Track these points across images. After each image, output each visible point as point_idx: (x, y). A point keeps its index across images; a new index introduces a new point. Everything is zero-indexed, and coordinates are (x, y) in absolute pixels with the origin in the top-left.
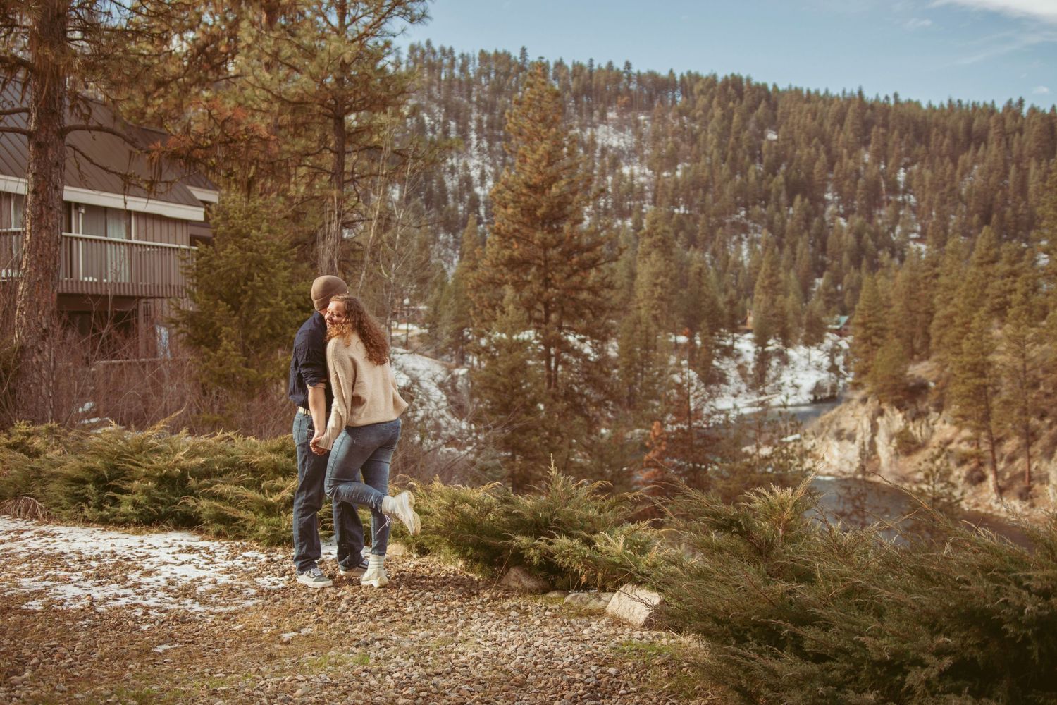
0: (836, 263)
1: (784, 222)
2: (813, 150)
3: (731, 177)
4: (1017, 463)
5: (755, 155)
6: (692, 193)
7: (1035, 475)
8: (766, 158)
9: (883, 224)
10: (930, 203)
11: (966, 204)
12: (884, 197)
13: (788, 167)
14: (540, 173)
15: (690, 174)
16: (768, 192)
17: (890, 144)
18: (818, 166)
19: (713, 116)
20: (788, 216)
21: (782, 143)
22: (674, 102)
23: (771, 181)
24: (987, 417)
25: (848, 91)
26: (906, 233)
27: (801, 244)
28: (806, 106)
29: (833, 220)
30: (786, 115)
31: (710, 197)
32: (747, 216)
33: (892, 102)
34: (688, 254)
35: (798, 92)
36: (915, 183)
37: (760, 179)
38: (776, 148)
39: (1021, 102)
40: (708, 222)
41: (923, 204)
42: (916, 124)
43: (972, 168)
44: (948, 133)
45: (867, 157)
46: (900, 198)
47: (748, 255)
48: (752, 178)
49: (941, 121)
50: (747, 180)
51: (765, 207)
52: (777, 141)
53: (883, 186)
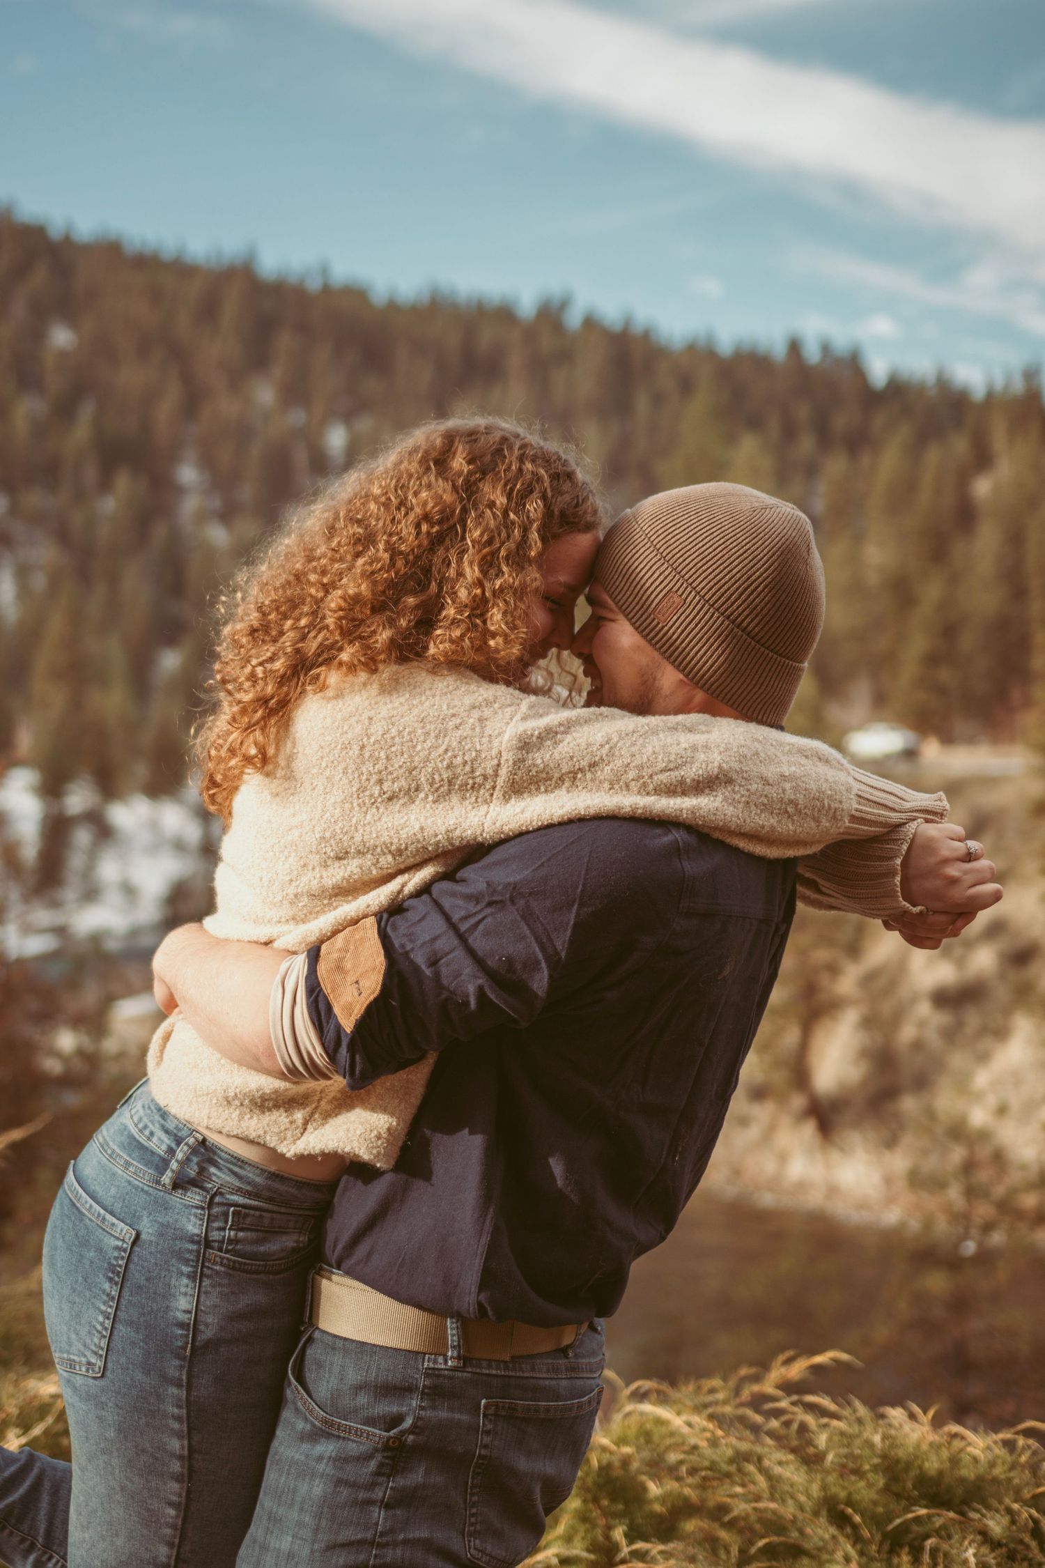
1: (92, 528)
2: (152, 375)
5: (27, 376)
8: (50, 384)
13: (100, 407)
16: (57, 460)
17: (315, 368)
18: (166, 410)
20: (100, 512)
21: (85, 355)
23: (62, 438)
27: (129, 577)
28: (136, 280)
29: (197, 527)
30: (93, 293)
32: (12, 511)
33: (315, 282)
35: (117, 246)
37: (38, 431)
38: (72, 367)
42: (364, 332)
44: (429, 354)
45: (265, 394)
47: (15, 597)
48: (22, 428)
49: (415, 330)
52: (75, 349)
53: (301, 457)
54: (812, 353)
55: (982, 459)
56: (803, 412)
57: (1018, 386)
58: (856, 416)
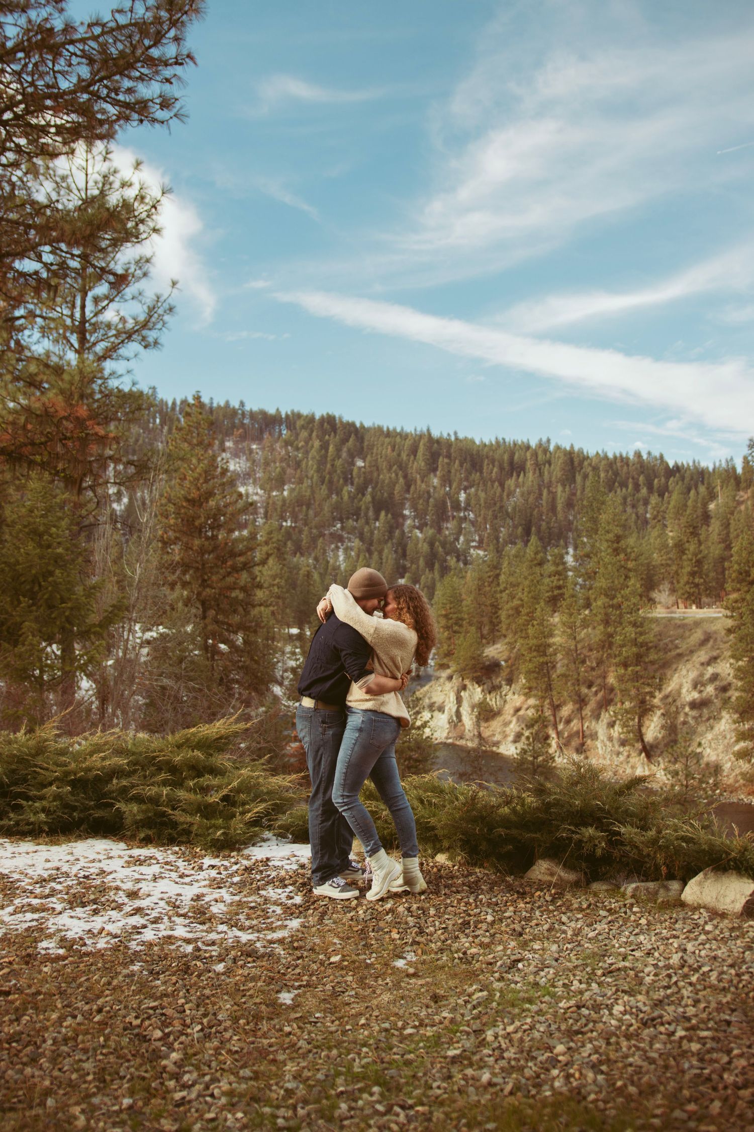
0: (414, 566)
1: (372, 533)
2: (393, 475)
3: (329, 496)
4: (572, 724)
5: (348, 478)
6: (297, 509)
7: (587, 733)
8: (356, 481)
9: (450, 534)
10: (485, 519)
11: (512, 519)
12: (450, 514)
13: (373, 488)
14: (198, 489)
15: (295, 493)
16: (359, 509)
17: (453, 471)
18: (398, 488)
19: (312, 446)
20: (375, 528)
21: (368, 469)
22: (280, 434)
23: (361, 500)
24: (549, 688)
25: (419, 429)
26: (468, 542)
27: (386, 551)
28: (387, 440)
29: (411, 532)
30: (371, 447)
31: (311, 512)
32: (343, 528)
33: (453, 438)
34: (295, 559)
35: (380, 429)
36: (473, 502)
37: (352, 498)
38: (364, 473)
39: (549, 441)
40: (311, 533)
41: (480, 519)
42: (472, 455)
43: (515, 491)
44: (496, 463)
45: (436, 481)
46: (462, 514)
47: (344, 560)
48: (346, 497)
49: (491, 453)
50: (342, 499)
51: (357, 521)
52: (364, 467)
53: (449, 504)
54: (645, 457)
55: (712, 496)
56: (641, 479)
57: (725, 465)
58: (663, 480)
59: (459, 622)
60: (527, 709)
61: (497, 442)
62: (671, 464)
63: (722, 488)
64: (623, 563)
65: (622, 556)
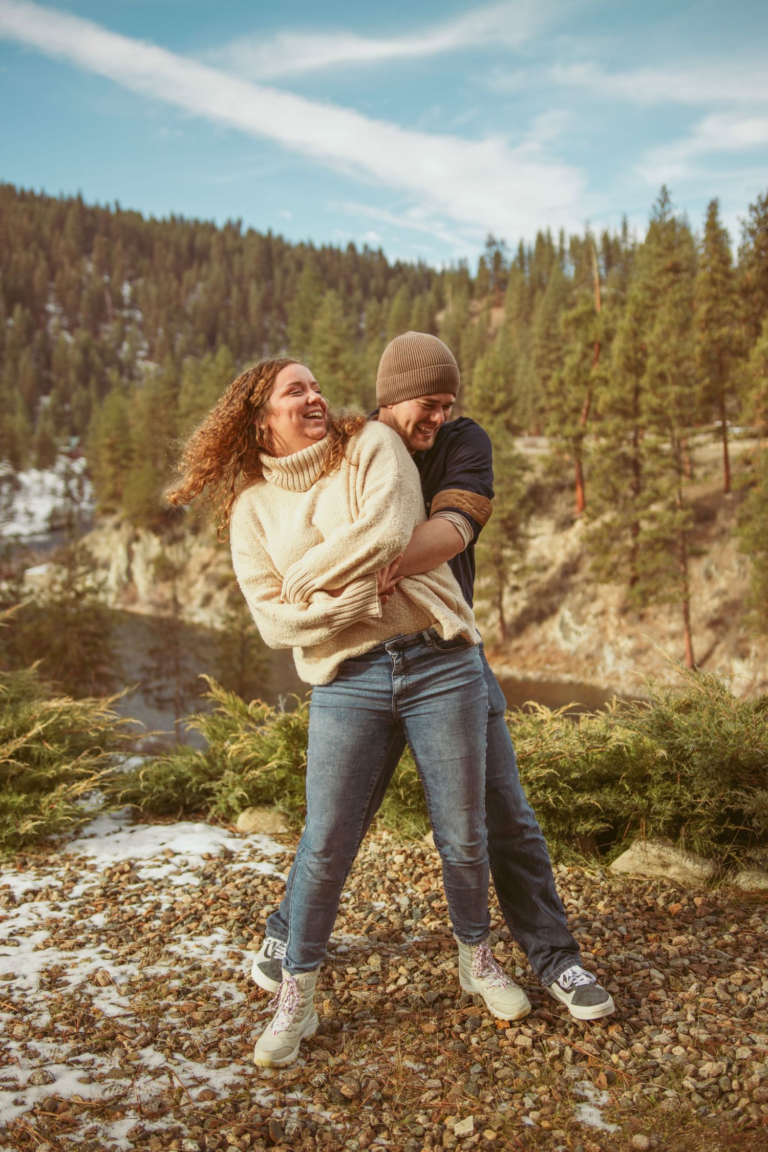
0: (62, 382)
1: (3, 333)
2: (31, 256)
9: (110, 339)
10: (157, 322)
11: (192, 322)
12: (110, 312)
17: (114, 254)
18: (39, 274)
20: (7, 326)
26: (134, 350)
27: (23, 359)
28: (22, 206)
29: (57, 334)
33: (113, 209)
35: (10, 188)
36: (141, 298)
39: (239, 223)
41: (150, 321)
42: (139, 235)
43: (196, 286)
44: (172, 247)
45: (90, 267)
46: (126, 313)
49: (164, 235)
53: (108, 299)
54: (360, 249)
55: (441, 305)
56: (355, 278)
57: (457, 267)
58: (381, 281)
59: (128, 454)
60: (218, 564)
61: (173, 219)
62: (392, 261)
63: (453, 293)
64: (342, 383)
65: (340, 375)
